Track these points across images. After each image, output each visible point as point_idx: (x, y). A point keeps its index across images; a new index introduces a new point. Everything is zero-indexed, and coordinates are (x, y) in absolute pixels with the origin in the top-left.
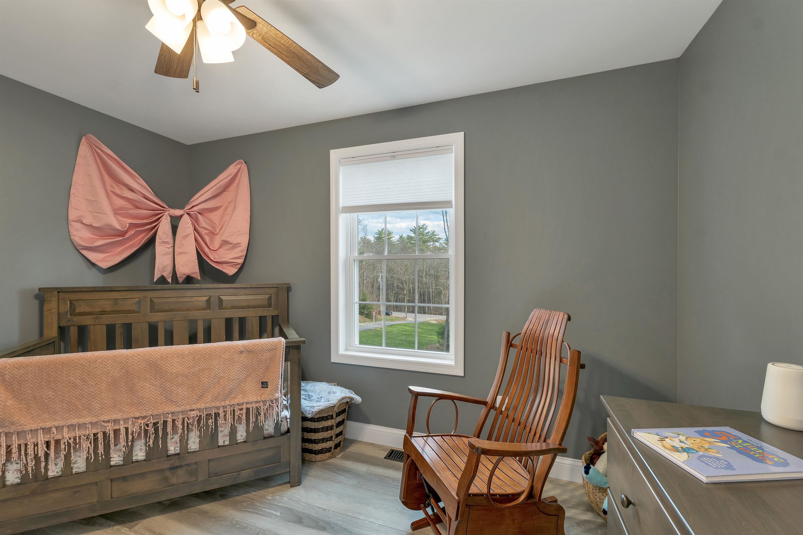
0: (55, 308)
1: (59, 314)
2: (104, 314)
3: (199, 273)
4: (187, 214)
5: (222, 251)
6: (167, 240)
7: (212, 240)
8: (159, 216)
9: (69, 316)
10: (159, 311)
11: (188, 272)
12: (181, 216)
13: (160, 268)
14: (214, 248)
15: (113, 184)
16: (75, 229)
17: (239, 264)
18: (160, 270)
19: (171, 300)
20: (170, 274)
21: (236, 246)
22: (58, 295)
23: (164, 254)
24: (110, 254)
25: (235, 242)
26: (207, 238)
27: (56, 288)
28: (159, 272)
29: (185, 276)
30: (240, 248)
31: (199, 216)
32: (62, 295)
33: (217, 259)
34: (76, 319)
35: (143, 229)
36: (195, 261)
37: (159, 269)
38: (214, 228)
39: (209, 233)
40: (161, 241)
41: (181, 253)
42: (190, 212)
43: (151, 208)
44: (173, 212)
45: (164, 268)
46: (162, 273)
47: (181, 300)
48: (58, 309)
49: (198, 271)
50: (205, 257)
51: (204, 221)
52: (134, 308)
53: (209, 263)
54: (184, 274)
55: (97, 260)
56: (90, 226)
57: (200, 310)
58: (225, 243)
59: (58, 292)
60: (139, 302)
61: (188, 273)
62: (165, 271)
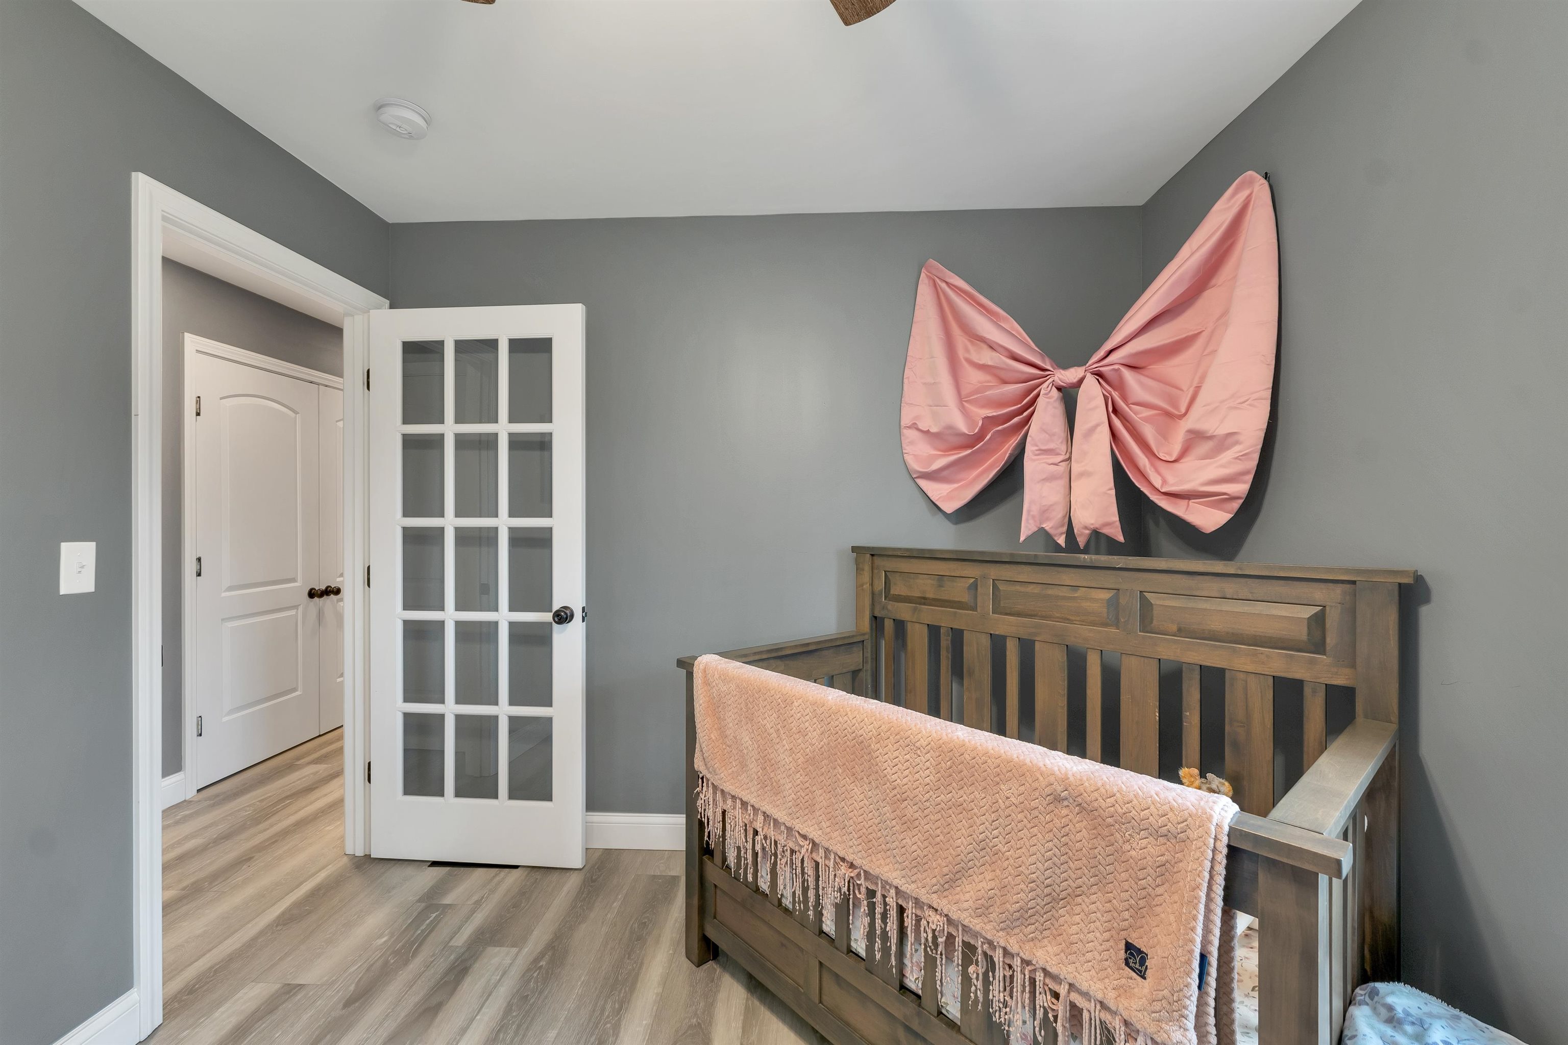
0: (867, 583)
1: (873, 594)
2: (924, 604)
3: (1118, 524)
4: (1094, 374)
5: (1188, 463)
6: (1051, 446)
7: (1164, 435)
8: (1035, 392)
9: (884, 600)
10: (1009, 612)
11: (1092, 522)
12: (1081, 381)
13: (1035, 510)
14: (1169, 454)
15: (969, 344)
16: (909, 442)
17: (1233, 498)
18: (1033, 517)
19: (1030, 589)
20: (1062, 526)
21: (1224, 442)
22: (872, 560)
23: (1043, 480)
24: (959, 484)
25: (1222, 431)
26: (1149, 432)
27: (868, 548)
28: (1031, 521)
29: (1087, 532)
30: (1237, 448)
31: (1127, 374)
32: (878, 561)
33: (1173, 485)
34: (892, 606)
35: (1008, 427)
36: (1109, 492)
37: (1032, 513)
38: (1174, 402)
39: (1156, 415)
40: (1037, 448)
41: (1082, 475)
42: (1100, 369)
43: (1023, 377)
44: (1061, 377)
45: (1045, 512)
46: (1040, 524)
47: (1051, 591)
48: (872, 585)
49: (1116, 518)
50: (1138, 481)
51: (1142, 385)
52: (965, 598)
53: (1148, 498)
54: (1086, 528)
55: (939, 496)
56: (927, 432)
57: (1093, 624)
58: (1196, 437)
59: (872, 555)
60: (974, 587)
61: (1092, 524)
62: (1048, 519)
